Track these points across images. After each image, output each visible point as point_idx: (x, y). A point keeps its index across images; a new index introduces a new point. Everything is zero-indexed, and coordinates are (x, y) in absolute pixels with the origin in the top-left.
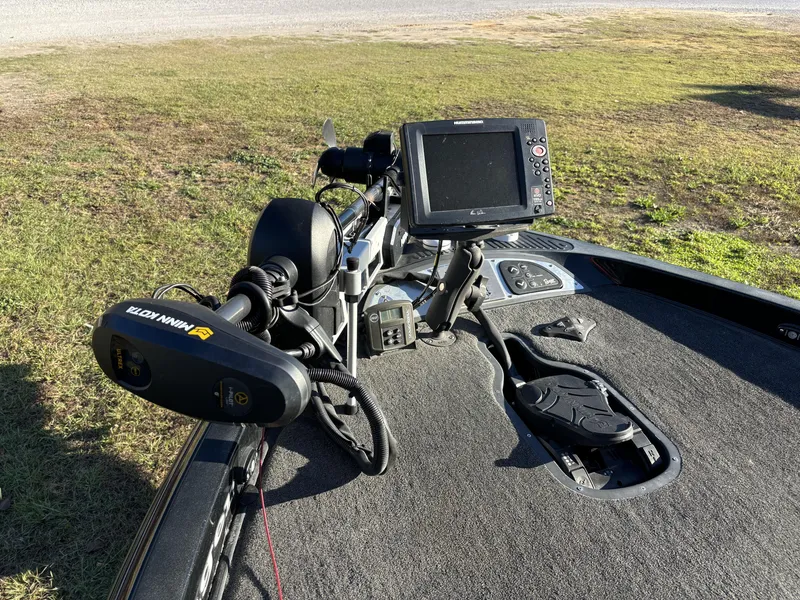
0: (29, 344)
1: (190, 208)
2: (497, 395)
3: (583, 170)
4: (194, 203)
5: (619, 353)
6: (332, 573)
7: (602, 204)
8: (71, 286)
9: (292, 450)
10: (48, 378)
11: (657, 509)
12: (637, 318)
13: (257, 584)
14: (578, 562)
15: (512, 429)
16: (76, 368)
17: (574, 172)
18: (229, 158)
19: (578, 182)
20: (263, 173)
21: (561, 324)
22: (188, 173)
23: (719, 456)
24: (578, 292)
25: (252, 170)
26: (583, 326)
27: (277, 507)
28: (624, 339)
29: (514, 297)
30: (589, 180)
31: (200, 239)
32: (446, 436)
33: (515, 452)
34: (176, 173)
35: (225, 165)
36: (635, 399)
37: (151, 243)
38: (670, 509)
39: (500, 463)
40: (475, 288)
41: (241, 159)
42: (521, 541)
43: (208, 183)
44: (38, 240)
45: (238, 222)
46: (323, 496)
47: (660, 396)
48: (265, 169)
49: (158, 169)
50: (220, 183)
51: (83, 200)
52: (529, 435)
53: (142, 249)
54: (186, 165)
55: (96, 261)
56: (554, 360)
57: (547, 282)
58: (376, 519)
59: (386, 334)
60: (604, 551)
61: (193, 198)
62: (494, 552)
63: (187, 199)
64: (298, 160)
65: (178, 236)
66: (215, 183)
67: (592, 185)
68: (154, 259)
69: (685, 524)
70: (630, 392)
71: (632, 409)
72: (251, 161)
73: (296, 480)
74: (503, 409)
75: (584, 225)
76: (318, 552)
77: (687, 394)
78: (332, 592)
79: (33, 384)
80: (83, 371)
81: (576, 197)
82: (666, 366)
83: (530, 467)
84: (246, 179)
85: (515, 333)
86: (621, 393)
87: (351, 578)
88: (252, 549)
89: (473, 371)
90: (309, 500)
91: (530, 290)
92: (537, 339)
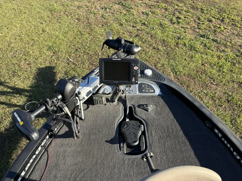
0: (56, 61)
1: (103, 22)
2: (117, 123)
3: (237, 19)
4: (105, 21)
5: (155, 118)
6: (61, 156)
7: (237, 35)
8: (68, 45)
9: (67, 126)
10: (58, 72)
11: (133, 162)
12: (169, 108)
13: (48, 154)
14: (107, 169)
15: (114, 133)
16: (64, 70)
17: (233, 20)
18: (119, 4)
19: (232, 24)
20: (127, 10)
21: (145, 106)
22: (106, 9)
23: (158, 154)
24: (159, 95)
25: (124, 9)
26: (151, 108)
27: (58, 139)
28: (160, 114)
29: (140, 94)
30: (237, 24)
31: (102, 34)
32: (99, 131)
33: (112, 139)
34: (103, 9)
35: (117, 6)
36: (149, 133)
37: (89, 34)
38: (136, 163)
39: (106, 141)
40: (122, 94)
41: (122, 5)
42: (99, 161)
43: (110, 13)
44: (64, 29)
45: (114, 29)
46: (67, 139)
47: (157, 133)
48: (128, 9)
49: (98, 7)
50: (113, 13)
51: (77, 16)
52: (117, 136)
53: (87, 35)
54: (106, 5)
55: (75, 38)
56: (137, 116)
57: (151, 91)
58: (74, 147)
59: (97, 102)
60: (114, 168)
61: (105, 19)
62: (92, 161)
63: (103, 19)
64: (139, 6)
65: (96, 32)
66: (112, 13)
67: (237, 26)
68: (89, 39)
69: (136, 168)
70: (150, 130)
71: (147, 135)
72: (125, 6)
73: (64, 134)
74: (116, 127)
75: (225, 43)
76: (60, 151)
77: (164, 134)
78: (59, 160)
79: (54, 73)
80: (65, 71)
81: (228, 31)
82: (165, 125)
83: (112, 144)
84: (121, 12)
85: (133, 105)
86: (147, 130)
87: (63, 158)
88: (50, 147)
89: (116, 115)
90: (64, 139)
91: (145, 92)
92: (137, 109)
